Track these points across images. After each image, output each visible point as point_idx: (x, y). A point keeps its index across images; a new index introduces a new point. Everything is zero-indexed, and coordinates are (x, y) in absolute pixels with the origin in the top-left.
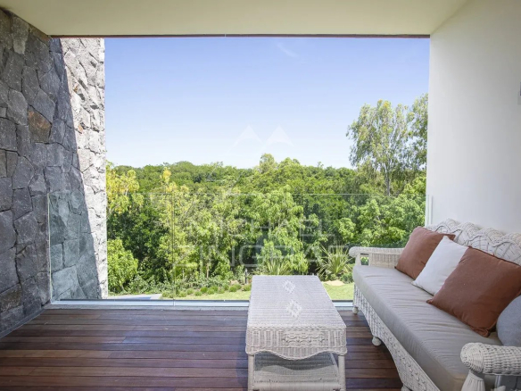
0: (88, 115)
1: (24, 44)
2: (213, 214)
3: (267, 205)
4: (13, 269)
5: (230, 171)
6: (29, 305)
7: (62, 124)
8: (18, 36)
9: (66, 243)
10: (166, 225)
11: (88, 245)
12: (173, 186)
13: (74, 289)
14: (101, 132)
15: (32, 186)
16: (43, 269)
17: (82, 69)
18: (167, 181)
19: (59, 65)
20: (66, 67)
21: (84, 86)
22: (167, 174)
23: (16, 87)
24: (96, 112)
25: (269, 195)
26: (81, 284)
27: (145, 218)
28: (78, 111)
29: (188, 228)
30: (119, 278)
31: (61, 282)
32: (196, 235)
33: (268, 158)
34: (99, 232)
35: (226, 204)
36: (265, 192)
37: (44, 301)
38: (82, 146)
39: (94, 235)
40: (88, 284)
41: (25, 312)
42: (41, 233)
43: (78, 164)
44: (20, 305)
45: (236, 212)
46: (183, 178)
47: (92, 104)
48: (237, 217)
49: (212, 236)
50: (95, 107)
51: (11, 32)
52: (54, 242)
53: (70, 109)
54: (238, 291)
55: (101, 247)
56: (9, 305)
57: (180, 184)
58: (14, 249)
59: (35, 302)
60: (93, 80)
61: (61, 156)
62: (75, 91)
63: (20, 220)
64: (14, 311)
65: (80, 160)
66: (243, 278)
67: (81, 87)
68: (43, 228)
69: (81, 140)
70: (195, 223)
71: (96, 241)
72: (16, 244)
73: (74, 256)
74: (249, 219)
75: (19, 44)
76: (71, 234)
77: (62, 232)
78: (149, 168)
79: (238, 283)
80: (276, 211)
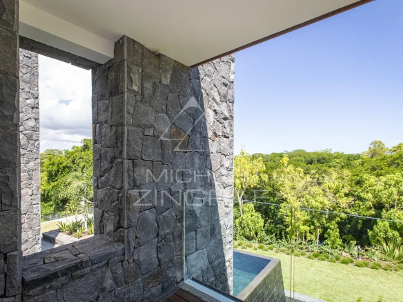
0: (221, 125)
1: (169, 76)
2: (323, 190)
3: (382, 188)
4: (155, 255)
5: (338, 156)
6: (166, 284)
7: (198, 135)
8: (165, 71)
9: (199, 230)
10: (285, 196)
11: (217, 231)
12: (291, 167)
13: (204, 268)
14: (231, 138)
15: (172, 187)
16: (179, 253)
17: (216, 89)
18: (286, 165)
19: (196, 89)
20: (203, 91)
21: (217, 103)
22: (285, 160)
23: (162, 111)
24: (226, 123)
25: (383, 179)
26: (211, 263)
27: (270, 189)
28: (212, 124)
29: (302, 200)
30: (250, 231)
31: (193, 263)
32: (308, 205)
33: (378, 144)
34: (226, 220)
35: (337, 183)
36: (378, 175)
37: (179, 280)
38: (214, 151)
39: (222, 222)
40: (216, 263)
41: (163, 289)
42: (179, 224)
43: (211, 166)
44: (159, 284)
45: (346, 190)
46: (298, 161)
47: (224, 117)
48: (347, 195)
49: (322, 208)
50: (225, 119)
51: (160, 68)
52: (188, 230)
53: (205, 123)
54: (350, 265)
55: (228, 232)
56: (151, 285)
57: (296, 166)
58: (156, 239)
59: (172, 282)
60: (225, 97)
61: (197, 161)
62: (210, 107)
63: (161, 216)
64: (154, 290)
65: (213, 162)
66: (355, 252)
67: (215, 104)
68: (181, 220)
69: (213, 147)
70: (308, 197)
71: (223, 227)
72: (158, 234)
73: (205, 240)
74: (361, 199)
75: (166, 77)
76: (203, 223)
77: (196, 222)
78: (274, 155)
79: (350, 256)
80: (391, 194)
